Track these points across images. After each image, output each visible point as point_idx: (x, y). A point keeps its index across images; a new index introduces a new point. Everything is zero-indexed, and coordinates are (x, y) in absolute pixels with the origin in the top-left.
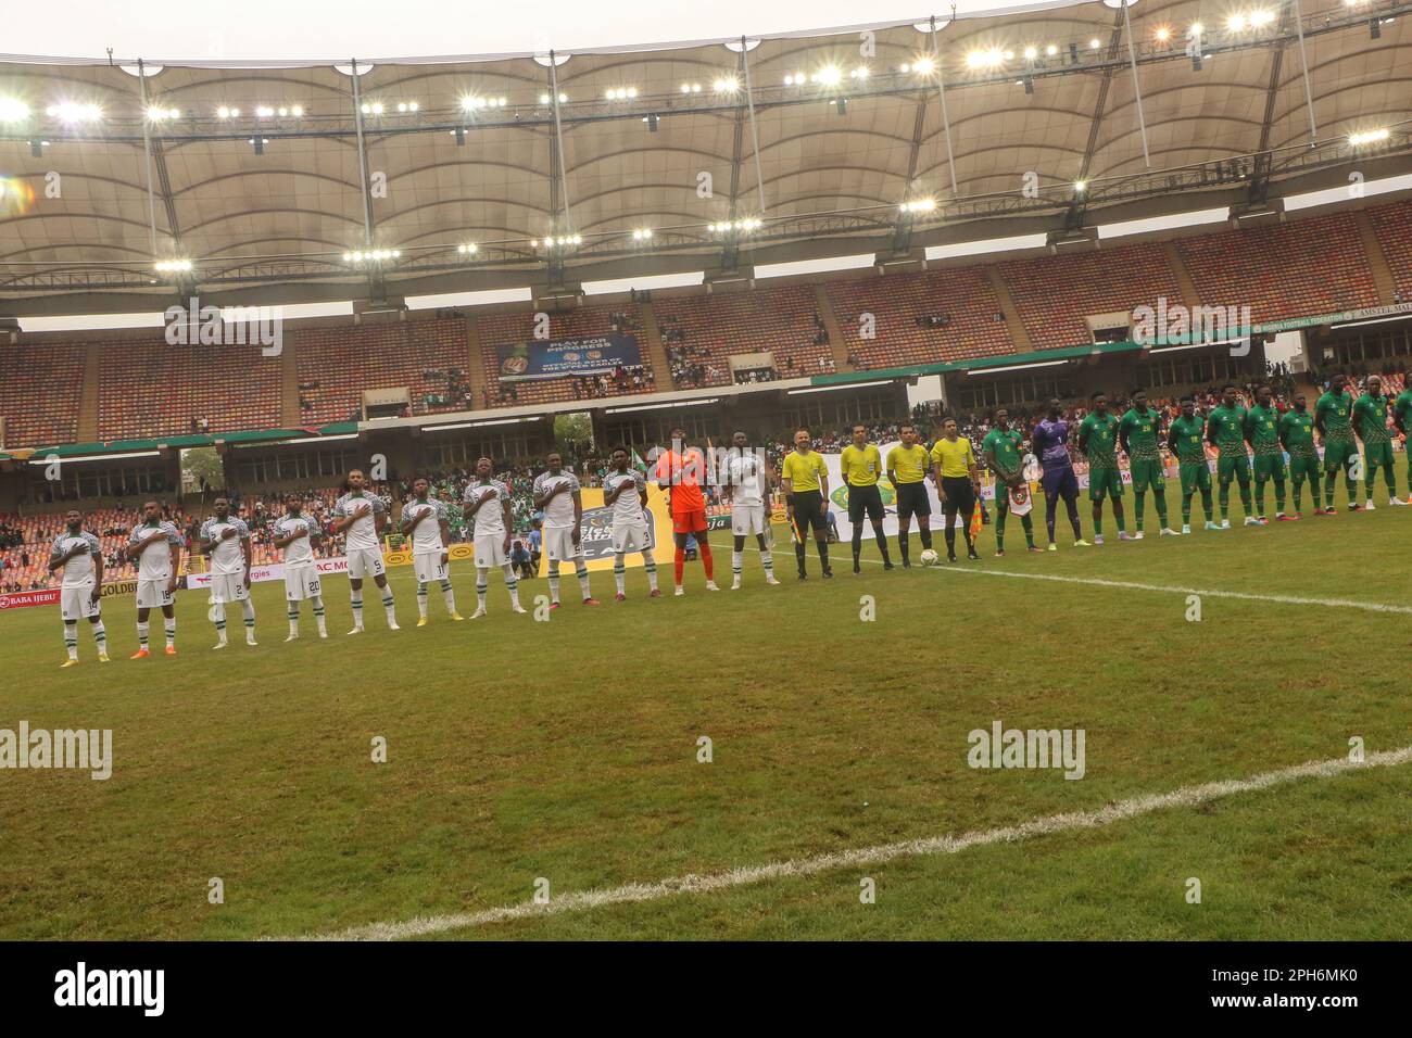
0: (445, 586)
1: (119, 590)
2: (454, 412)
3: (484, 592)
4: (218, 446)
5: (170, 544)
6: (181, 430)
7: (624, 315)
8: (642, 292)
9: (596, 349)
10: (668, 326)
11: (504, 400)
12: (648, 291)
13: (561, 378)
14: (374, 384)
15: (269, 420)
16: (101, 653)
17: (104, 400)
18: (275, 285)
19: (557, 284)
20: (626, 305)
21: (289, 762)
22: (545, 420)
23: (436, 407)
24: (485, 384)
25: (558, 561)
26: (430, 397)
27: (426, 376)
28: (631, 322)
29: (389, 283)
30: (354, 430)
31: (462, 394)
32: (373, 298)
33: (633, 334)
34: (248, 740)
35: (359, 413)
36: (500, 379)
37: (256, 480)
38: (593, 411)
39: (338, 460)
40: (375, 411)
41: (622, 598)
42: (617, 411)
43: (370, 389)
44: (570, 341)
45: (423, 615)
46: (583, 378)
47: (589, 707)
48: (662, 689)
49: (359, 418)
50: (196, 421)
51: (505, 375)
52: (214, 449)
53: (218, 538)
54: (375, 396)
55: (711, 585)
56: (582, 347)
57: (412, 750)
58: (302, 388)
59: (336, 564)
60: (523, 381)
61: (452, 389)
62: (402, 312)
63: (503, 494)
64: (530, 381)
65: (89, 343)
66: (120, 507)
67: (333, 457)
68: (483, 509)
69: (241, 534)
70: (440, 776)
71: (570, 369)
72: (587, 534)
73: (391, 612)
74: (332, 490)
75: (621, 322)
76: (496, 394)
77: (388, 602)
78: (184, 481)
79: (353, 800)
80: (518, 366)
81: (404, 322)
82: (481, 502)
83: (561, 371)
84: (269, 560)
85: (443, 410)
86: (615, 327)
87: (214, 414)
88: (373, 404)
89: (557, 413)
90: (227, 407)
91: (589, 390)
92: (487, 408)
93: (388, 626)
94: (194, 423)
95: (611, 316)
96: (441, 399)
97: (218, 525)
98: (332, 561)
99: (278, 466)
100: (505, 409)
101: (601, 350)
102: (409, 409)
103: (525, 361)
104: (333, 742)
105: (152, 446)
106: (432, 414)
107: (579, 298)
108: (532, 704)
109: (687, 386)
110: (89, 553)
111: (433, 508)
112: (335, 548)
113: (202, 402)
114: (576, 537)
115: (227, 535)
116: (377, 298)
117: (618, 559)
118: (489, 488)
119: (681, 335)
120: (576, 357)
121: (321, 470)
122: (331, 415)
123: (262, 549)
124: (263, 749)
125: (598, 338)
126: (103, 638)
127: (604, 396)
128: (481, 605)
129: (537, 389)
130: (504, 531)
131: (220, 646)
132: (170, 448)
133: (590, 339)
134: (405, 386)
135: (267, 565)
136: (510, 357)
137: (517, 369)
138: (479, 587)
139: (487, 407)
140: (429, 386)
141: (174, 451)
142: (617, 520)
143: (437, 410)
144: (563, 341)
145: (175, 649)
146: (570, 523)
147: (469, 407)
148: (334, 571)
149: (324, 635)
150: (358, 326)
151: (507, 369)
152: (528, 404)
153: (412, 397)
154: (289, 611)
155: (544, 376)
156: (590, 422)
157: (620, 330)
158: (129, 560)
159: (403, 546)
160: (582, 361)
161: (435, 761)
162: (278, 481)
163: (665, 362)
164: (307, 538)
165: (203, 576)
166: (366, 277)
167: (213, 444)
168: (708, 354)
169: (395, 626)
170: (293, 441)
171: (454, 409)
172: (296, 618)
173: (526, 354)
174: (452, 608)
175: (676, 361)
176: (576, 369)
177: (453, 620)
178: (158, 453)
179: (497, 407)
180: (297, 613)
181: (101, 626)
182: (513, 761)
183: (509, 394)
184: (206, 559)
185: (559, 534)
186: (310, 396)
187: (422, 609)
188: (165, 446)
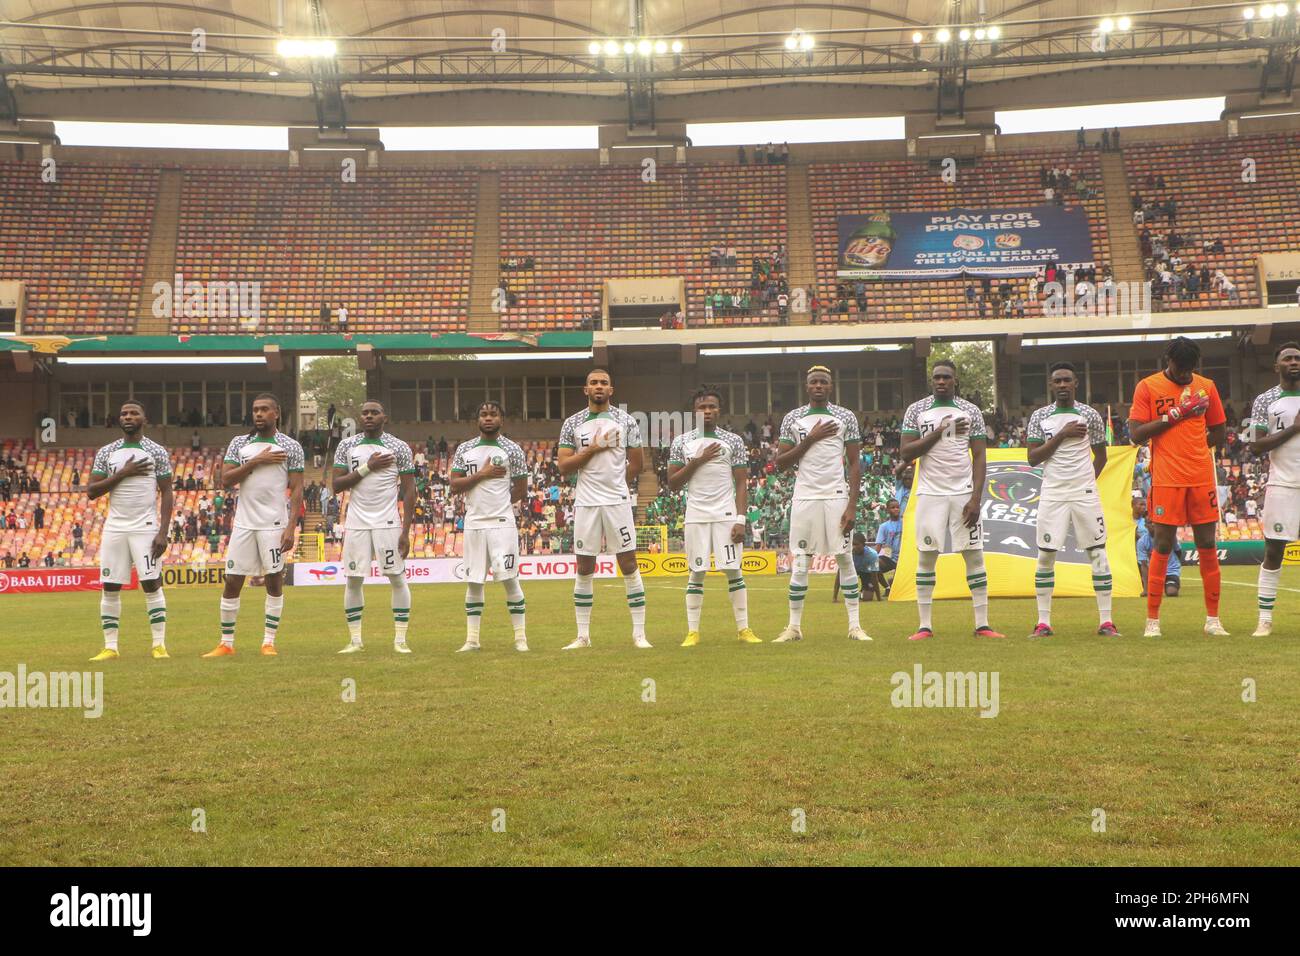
0: (734, 581)
1: (184, 578)
2: (756, 325)
3: (802, 597)
4: (361, 355)
5: (289, 472)
6: (302, 324)
7: (1069, 172)
8: (1105, 132)
9: (1014, 231)
10: (1150, 196)
11: (843, 309)
12: (1116, 132)
13: (947, 279)
14: (625, 268)
15: (446, 318)
16: (155, 644)
17: (184, 265)
18: (472, 91)
19: (950, 112)
20: (1071, 156)
21: (470, 790)
22: (912, 352)
23: (728, 314)
24: (812, 281)
25: (936, 553)
26: (718, 298)
27: (715, 262)
28: (1080, 186)
29: (662, 97)
30: (585, 344)
31: (773, 296)
32: (633, 123)
33: (1082, 206)
34: (399, 761)
35: (597, 316)
36: (840, 273)
37: (419, 418)
38: (999, 339)
39: (555, 395)
40: (624, 315)
41: (1044, 631)
42: (1042, 342)
43: (618, 277)
44: (968, 214)
45: (693, 628)
46: (986, 281)
47: (996, 763)
48: (1134, 749)
49: (596, 324)
50: (329, 311)
51: (850, 267)
52: (352, 361)
53: (363, 468)
54: (626, 290)
55: (1214, 626)
56: (988, 226)
57: (683, 790)
58: (505, 268)
59: (539, 565)
60: (879, 280)
61: (756, 286)
62: (681, 149)
63: (849, 430)
64: (891, 280)
65: (166, 169)
66: (196, 444)
67: (548, 389)
68: (811, 454)
69: (399, 465)
70: (734, 826)
71: (963, 263)
72: (993, 511)
73: (639, 617)
74: (543, 443)
75: (1063, 185)
76: (830, 300)
77: (636, 600)
78: (302, 411)
79: (581, 845)
80: (873, 254)
81: (682, 166)
82: (810, 441)
83: (947, 265)
84: (429, 551)
85: (737, 320)
86: (1049, 193)
87: (358, 301)
88: (621, 302)
89: (934, 339)
90: (380, 291)
91: (996, 303)
92: (813, 322)
93: (632, 642)
94: (326, 314)
95: (1043, 172)
96: (736, 301)
97: (365, 446)
98: (534, 560)
99: (456, 398)
100: (844, 327)
101: (1024, 233)
102: (681, 315)
103: (886, 245)
104: (544, 773)
105: (254, 347)
106: (720, 326)
107: (990, 139)
108: (893, 750)
109: (1176, 305)
110: (153, 475)
111: (724, 445)
112: (539, 541)
113: (341, 280)
114: (971, 517)
115: (378, 464)
116: (642, 123)
117: (1044, 562)
118: (825, 419)
119: (1171, 213)
120: (975, 243)
121: (525, 409)
122: (551, 317)
123: (420, 532)
124: (424, 773)
125: (1016, 211)
126: (161, 619)
127: (1020, 314)
128: (794, 620)
129: (904, 295)
130: (845, 495)
131: (350, 649)
132: (283, 353)
133: (1003, 212)
134: (677, 275)
135: (425, 558)
136: (858, 237)
137: (871, 258)
138: (794, 588)
139: (814, 320)
140: (717, 279)
141: (290, 357)
142: (1048, 493)
143: (729, 320)
144: (954, 215)
145: (277, 647)
146: (964, 487)
147: (784, 317)
148: (535, 576)
149: (523, 647)
150: (606, 168)
151: (852, 257)
152: (886, 320)
153: (687, 296)
154: (467, 601)
155: (918, 273)
156: (992, 360)
157: (1058, 198)
158: (203, 532)
159: (653, 547)
160: (985, 250)
161: (723, 807)
162: (455, 421)
163: (1136, 261)
164: (506, 479)
165: (321, 566)
166: (624, 86)
167: (354, 352)
168: (1218, 248)
169: (643, 643)
170: (481, 357)
171: (756, 320)
172: (478, 613)
173: (888, 232)
174: (743, 619)
175: (1158, 258)
176: (974, 264)
177: (742, 642)
178: (262, 360)
179: (831, 322)
180: (481, 605)
181: (160, 599)
182: (865, 818)
183: (851, 301)
184: (327, 541)
185: (942, 509)
186: (520, 282)
187: (693, 618)
188: (275, 348)
